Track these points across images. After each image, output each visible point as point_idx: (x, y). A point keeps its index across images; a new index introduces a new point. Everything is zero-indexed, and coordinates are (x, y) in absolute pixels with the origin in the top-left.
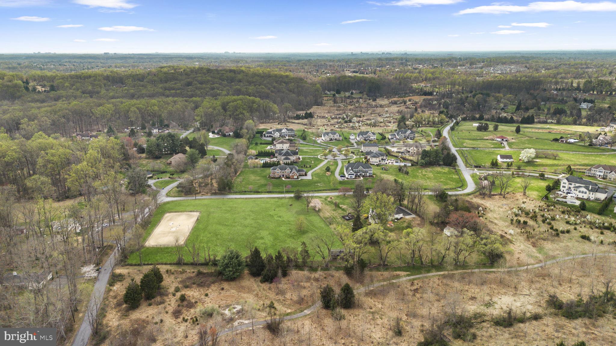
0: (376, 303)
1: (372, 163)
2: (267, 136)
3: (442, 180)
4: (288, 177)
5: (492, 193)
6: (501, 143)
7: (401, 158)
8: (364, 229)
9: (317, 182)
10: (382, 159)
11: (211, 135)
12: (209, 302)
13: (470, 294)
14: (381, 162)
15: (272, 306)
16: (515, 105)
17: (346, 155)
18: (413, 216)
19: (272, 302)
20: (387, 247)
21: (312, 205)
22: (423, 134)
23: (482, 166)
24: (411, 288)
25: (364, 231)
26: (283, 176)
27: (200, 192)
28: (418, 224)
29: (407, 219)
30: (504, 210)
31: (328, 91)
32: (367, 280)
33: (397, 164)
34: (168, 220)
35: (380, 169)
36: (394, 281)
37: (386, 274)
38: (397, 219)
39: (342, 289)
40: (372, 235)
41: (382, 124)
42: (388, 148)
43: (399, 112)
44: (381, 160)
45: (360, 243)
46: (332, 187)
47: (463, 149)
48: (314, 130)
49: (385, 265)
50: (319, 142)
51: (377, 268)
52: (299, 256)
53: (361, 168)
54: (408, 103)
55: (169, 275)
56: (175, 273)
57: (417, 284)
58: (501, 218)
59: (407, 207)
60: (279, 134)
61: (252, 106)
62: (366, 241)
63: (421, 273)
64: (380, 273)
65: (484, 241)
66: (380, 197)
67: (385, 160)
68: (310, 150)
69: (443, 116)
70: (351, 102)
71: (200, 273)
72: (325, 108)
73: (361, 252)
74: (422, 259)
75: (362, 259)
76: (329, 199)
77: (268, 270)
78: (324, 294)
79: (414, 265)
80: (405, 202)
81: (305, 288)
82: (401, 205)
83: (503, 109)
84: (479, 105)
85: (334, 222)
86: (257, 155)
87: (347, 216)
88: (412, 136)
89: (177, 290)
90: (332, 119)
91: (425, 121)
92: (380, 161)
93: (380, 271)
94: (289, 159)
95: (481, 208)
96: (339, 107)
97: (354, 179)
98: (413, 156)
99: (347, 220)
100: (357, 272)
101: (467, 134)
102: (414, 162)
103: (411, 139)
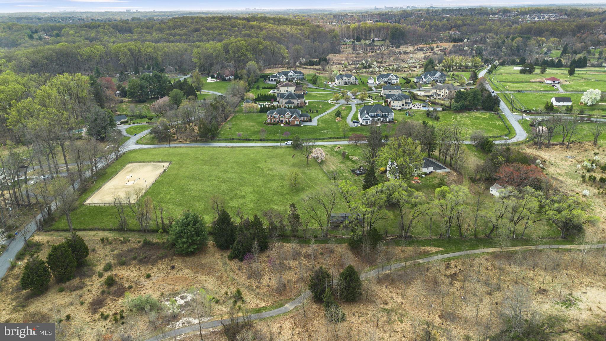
0: (394, 295)
1: (393, 108)
2: (272, 80)
3: (482, 126)
4: (287, 123)
5: (551, 142)
6: (553, 86)
7: (429, 101)
8: (380, 186)
9: (323, 129)
10: (406, 103)
11: (209, 80)
12: (148, 287)
13: (537, 285)
14: (405, 107)
15: (238, 297)
16: (559, 50)
17: (362, 99)
18: (447, 170)
19: (239, 292)
20: (412, 212)
21: (313, 155)
22: (456, 77)
23: (533, 110)
24: (447, 272)
25: (379, 188)
26: (282, 121)
27: (177, 139)
28: (455, 181)
29: (439, 174)
30: (570, 163)
31: (347, 38)
32: (381, 259)
33: (424, 109)
34: (128, 172)
35: (403, 114)
36: (420, 261)
37: (410, 250)
38: (426, 174)
39: (342, 275)
40: (390, 195)
41: (406, 69)
42: (414, 91)
43: (425, 58)
44: (404, 103)
45: (372, 205)
46: (342, 134)
47: (507, 92)
48: (327, 75)
49: (407, 237)
50: (331, 86)
51: (397, 241)
52: (286, 222)
53: (379, 111)
54: (436, 49)
55: (104, 246)
56: (114, 242)
57: (455, 266)
58: (567, 174)
59: (438, 159)
60: (285, 77)
61: (258, 47)
62: (382, 203)
63: (460, 250)
64: (400, 248)
65: (557, 205)
66: (403, 142)
67: (410, 103)
68: (320, 94)
69: (478, 59)
70: (371, 49)
71: (147, 244)
72: (342, 55)
73: (374, 217)
74: (462, 230)
75: (374, 229)
76: (336, 149)
77: (238, 242)
78: (316, 281)
79: (449, 237)
80: (436, 153)
81: (290, 268)
82: (430, 156)
83: (546, 53)
84: (519, 49)
85: (340, 177)
86: (256, 100)
87: (358, 170)
88: (442, 79)
89: (108, 267)
90: (350, 65)
91: (456, 65)
92: (403, 105)
93: (400, 246)
94: (293, 103)
95: (538, 161)
96: (359, 54)
97: (370, 125)
98: (444, 99)
99: (357, 174)
100: (367, 247)
101: (508, 77)
102: (446, 106)
103: (441, 83)
